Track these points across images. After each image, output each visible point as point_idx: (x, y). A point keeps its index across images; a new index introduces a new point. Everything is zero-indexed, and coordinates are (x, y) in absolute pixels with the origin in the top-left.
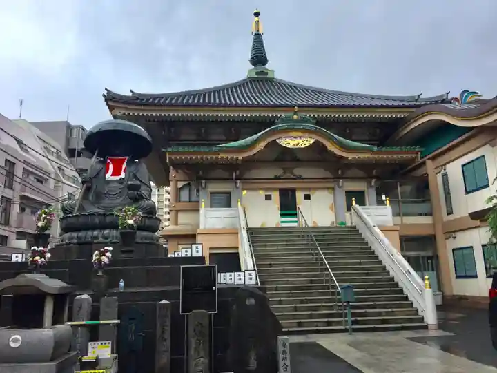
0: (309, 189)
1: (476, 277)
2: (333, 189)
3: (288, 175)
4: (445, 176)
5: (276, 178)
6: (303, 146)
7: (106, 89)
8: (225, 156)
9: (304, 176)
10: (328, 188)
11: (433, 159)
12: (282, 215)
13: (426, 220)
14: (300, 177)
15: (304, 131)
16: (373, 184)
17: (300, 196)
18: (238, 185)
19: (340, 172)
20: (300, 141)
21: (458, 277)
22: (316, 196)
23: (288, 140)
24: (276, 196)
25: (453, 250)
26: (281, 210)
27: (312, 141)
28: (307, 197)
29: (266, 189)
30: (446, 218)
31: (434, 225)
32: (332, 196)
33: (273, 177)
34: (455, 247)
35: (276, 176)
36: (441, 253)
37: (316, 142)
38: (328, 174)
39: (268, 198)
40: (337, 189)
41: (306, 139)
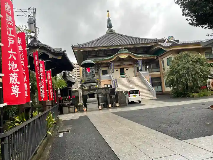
0: (128, 67)
2: (134, 67)
3: (122, 64)
4: (163, 61)
5: (119, 65)
6: (125, 57)
8: (106, 61)
10: (132, 67)
11: (160, 56)
12: (121, 75)
13: (159, 73)
14: (125, 65)
15: (126, 53)
16: (144, 65)
17: (125, 69)
18: (109, 68)
20: (124, 56)
21: (166, 87)
22: (129, 69)
23: (122, 56)
24: (119, 70)
25: (165, 80)
26: (120, 73)
28: (127, 70)
29: (116, 68)
30: (163, 72)
31: (160, 74)
32: (133, 69)
36: (162, 81)
37: (129, 56)
38: (132, 63)
39: (117, 70)
40: (135, 67)
41: (126, 55)
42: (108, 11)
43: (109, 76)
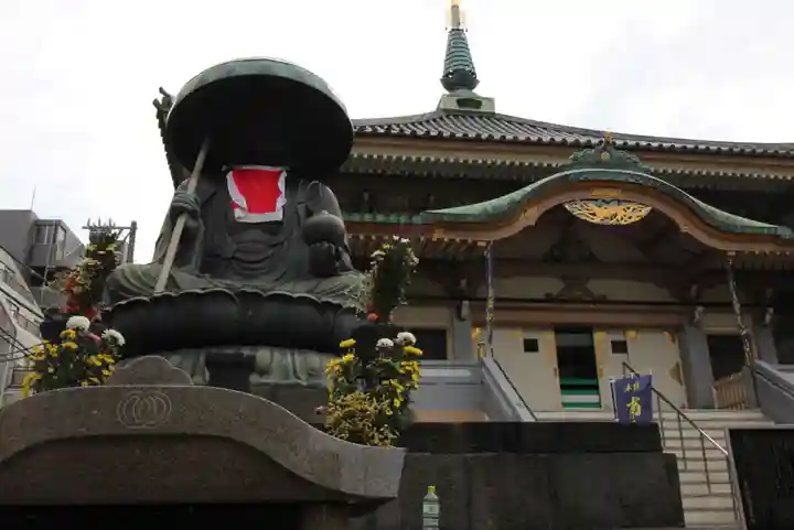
0: (623, 328)
2: (680, 328)
3: (578, 293)
5: (549, 299)
7: (161, 90)
9: (610, 298)
10: (660, 328)
12: (563, 387)
14: (603, 300)
16: (768, 318)
17: (602, 341)
18: (465, 312)
19: (694, 289)
20: (612, 209)
22: (639, 344)
24: (547, 341)
26: (562, 376)
27: (645, 211)
28: (619, 347)
29: (525, 326)
32: (676, 347)
33: (541, 296)
35: (548, 295)
37: (655, 214)
38: (666, 295)
39: (531, 346)
40: (689, 330)
41: (632, 206)
43: (464, 373)
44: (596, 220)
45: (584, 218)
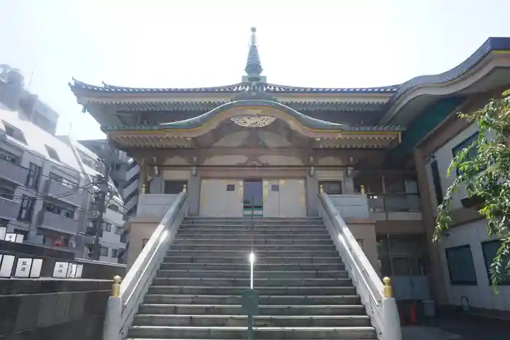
0: (278, 178)
1: (475, 283)
2: (305, 178)
4: (435, 165)
6: (262, 125)
7: (74, 79)
8: (170, 136)
9: (271, 164)
10: (298, 178)
11: (423, 145)
12: (245, 208)
14: (266, 165)
16: (349, 172)
19: (311, 159)
20: (258, 120)
21: (454, 283)
23: (245, 119)
24: (240, 185)
25: (447, 250)
27: (272, 120)
28: (275, 188)
29: (229, 178)
31: (423, 222)
33: (235, 164)
34: (449, 246)
37: (278, 121)
38: (298, 162)
39: (231, 188)
41: (266, 118)
42: (254, 30)
44: (247, 125)
45: (240, 125)
